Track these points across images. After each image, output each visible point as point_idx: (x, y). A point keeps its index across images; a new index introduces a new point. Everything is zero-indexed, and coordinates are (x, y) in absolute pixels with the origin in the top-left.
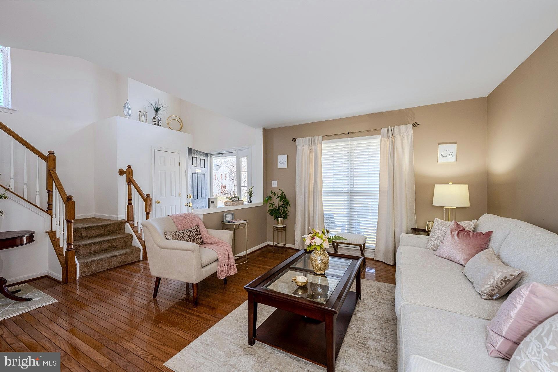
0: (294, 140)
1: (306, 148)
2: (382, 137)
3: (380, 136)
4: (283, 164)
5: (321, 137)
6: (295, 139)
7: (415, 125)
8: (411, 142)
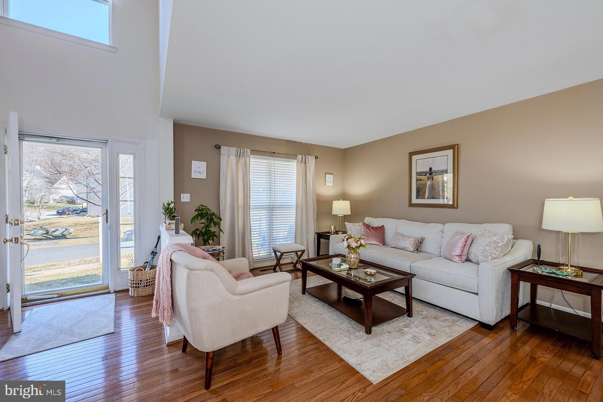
0: (218, 147)
1: (233, 158)
2: (297, 162)
3: (296, 161)
4: (200, 173)
5: (249, 151)
6: (220, 147)
7: (316, 158)
8: (314, 170)
